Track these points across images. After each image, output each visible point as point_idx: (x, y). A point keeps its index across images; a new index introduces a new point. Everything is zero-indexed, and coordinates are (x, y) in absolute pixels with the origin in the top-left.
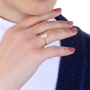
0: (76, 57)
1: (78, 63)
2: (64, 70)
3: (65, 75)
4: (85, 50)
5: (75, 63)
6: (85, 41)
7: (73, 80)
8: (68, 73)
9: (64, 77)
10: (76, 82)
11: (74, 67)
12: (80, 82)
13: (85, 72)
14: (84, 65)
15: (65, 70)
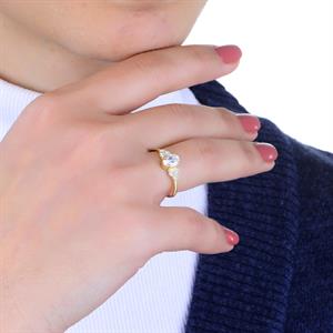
0: (263, 226)
1: (268, 248)
2: (214, 271)
3: (218, 290)
4: (297, 202)
5: (255, 249)
6: (295, 167)
7: (248, 308)
8: (230, 283)
9: (215, 298)
10: (256, 317)
11: (253, 262)
12: (273, 319)
13: (293, 283)
14: (288, 256)
15: (218, 272)
